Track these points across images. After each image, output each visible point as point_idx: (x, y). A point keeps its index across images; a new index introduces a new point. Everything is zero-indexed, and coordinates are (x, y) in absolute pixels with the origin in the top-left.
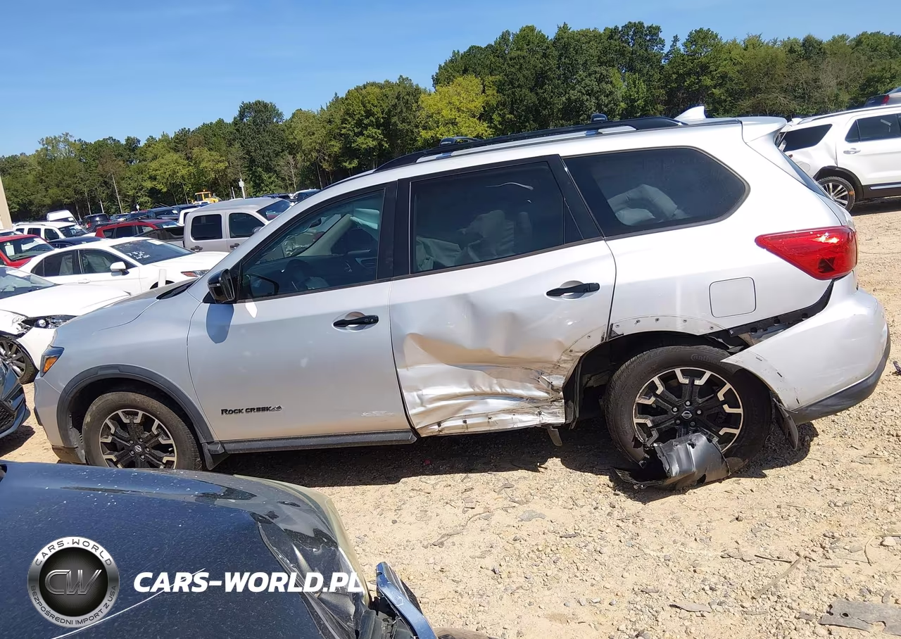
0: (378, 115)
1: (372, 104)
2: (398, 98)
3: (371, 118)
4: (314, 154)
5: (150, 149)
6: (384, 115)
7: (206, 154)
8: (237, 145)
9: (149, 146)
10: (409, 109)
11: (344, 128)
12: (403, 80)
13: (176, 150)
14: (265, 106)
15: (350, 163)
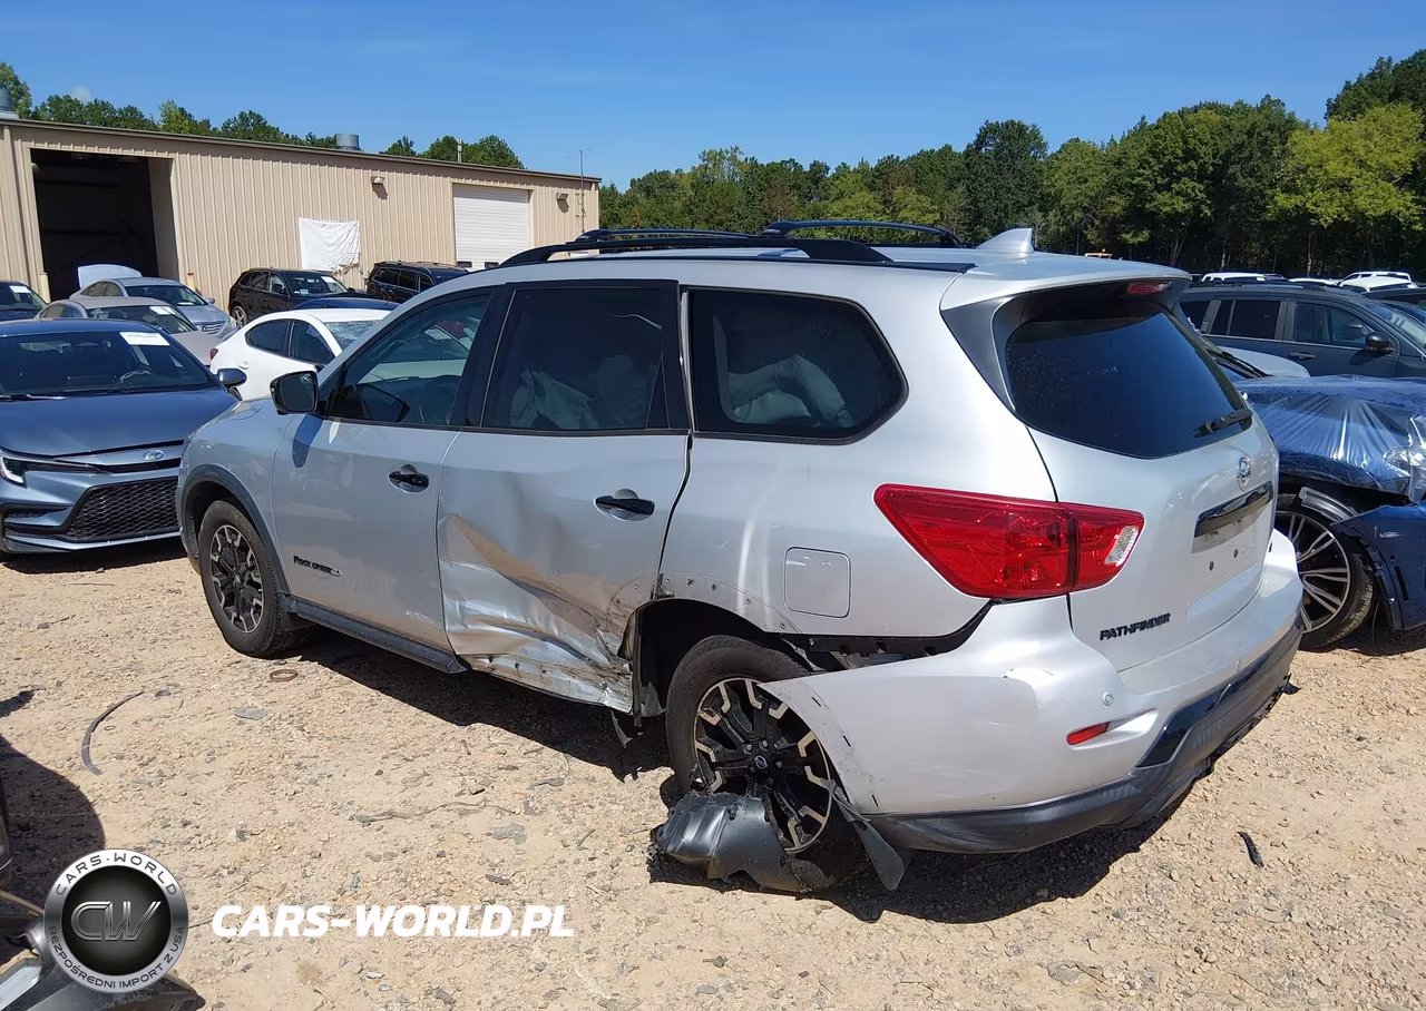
0: (1206, 159)
1: (1200, 140)
2: (1250, 134)
3: (1193, 164)
4: (1078, 214)
5: (836, 182)
6: (1217, 161)
7: (912, 197)
8: (961, 188)
9: (838, 178)
10: (1267, 154)
11: (1141, 175)
12: (1270, 102)
13: (871, 187)
14: (1021, 129)
15: (1135, 235)
